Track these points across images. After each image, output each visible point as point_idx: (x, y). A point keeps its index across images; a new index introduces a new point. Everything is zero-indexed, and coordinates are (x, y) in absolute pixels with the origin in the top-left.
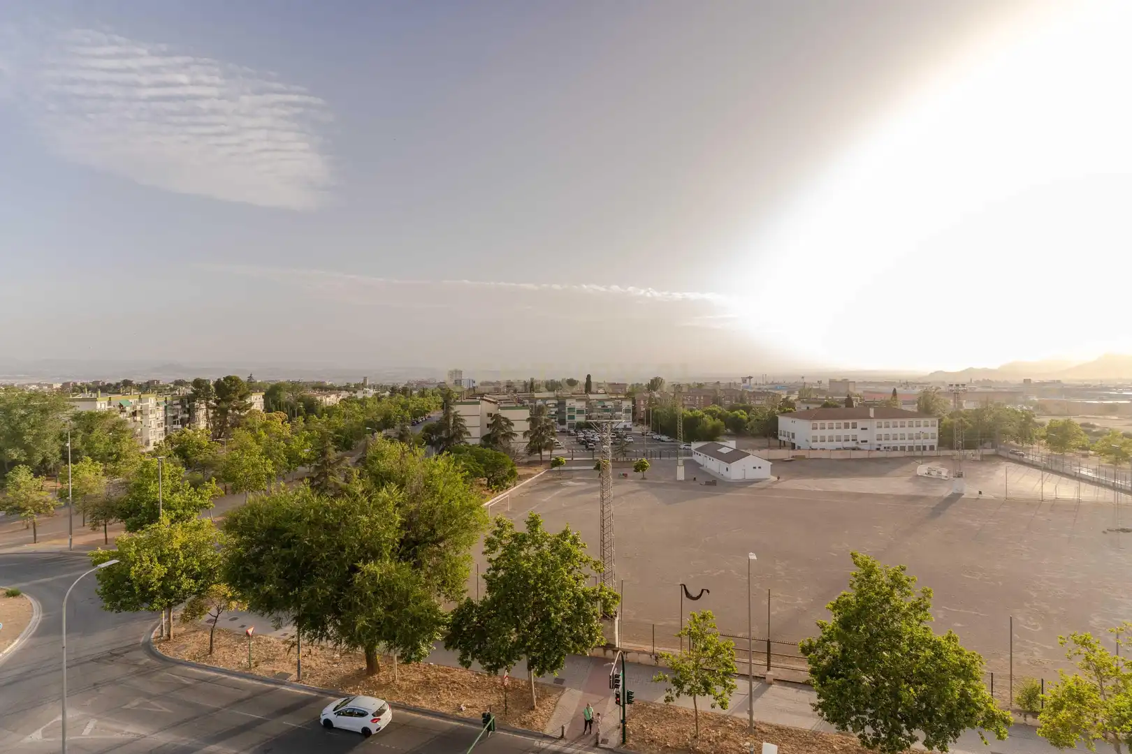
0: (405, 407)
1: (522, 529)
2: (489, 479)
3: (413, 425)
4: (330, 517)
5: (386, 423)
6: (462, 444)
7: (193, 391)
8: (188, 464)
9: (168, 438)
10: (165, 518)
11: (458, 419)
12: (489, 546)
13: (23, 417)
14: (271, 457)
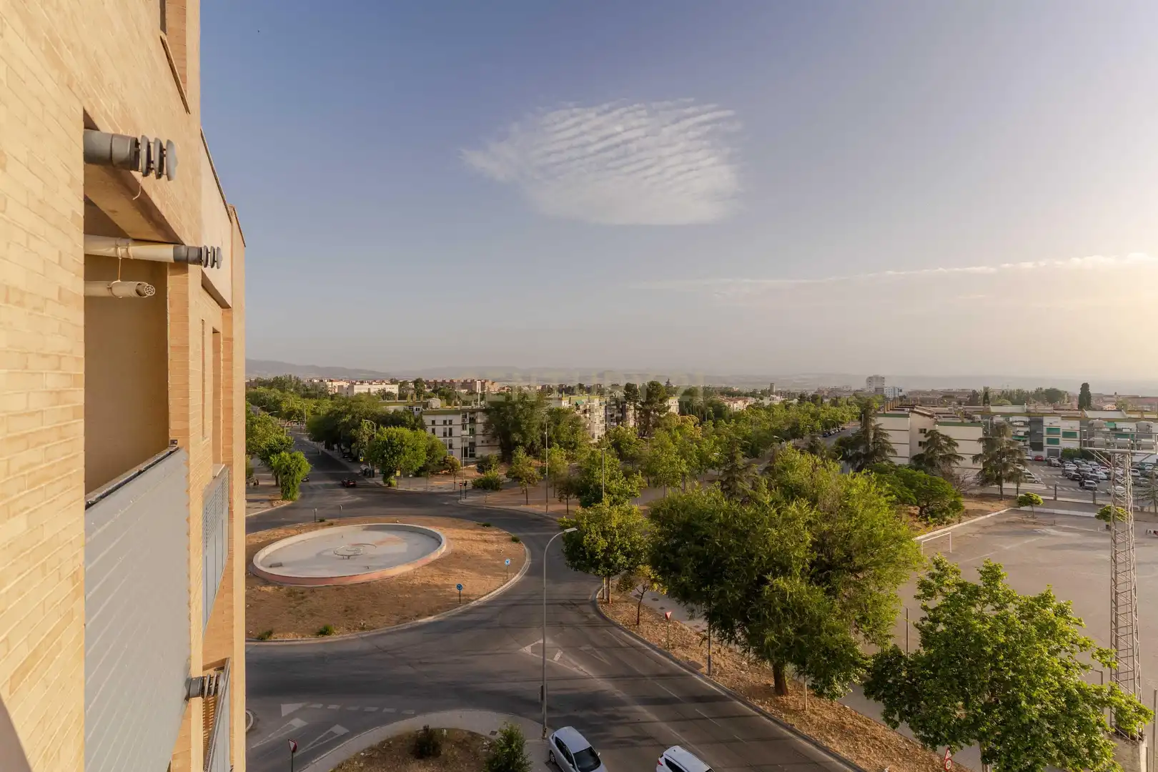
0: (815, 416)
1: (975, 579)
2: (922, 509)
3: (825, 437)
4: (739, 524)
5: (794, 432)
6: (885, 463)
7: (625, 393)
8: (621, 456)
9: (607, 433)
10: (606, 500)
11: (881, 434)
12: (924, 591)
13: (521, 410)
14: (684, 457)
